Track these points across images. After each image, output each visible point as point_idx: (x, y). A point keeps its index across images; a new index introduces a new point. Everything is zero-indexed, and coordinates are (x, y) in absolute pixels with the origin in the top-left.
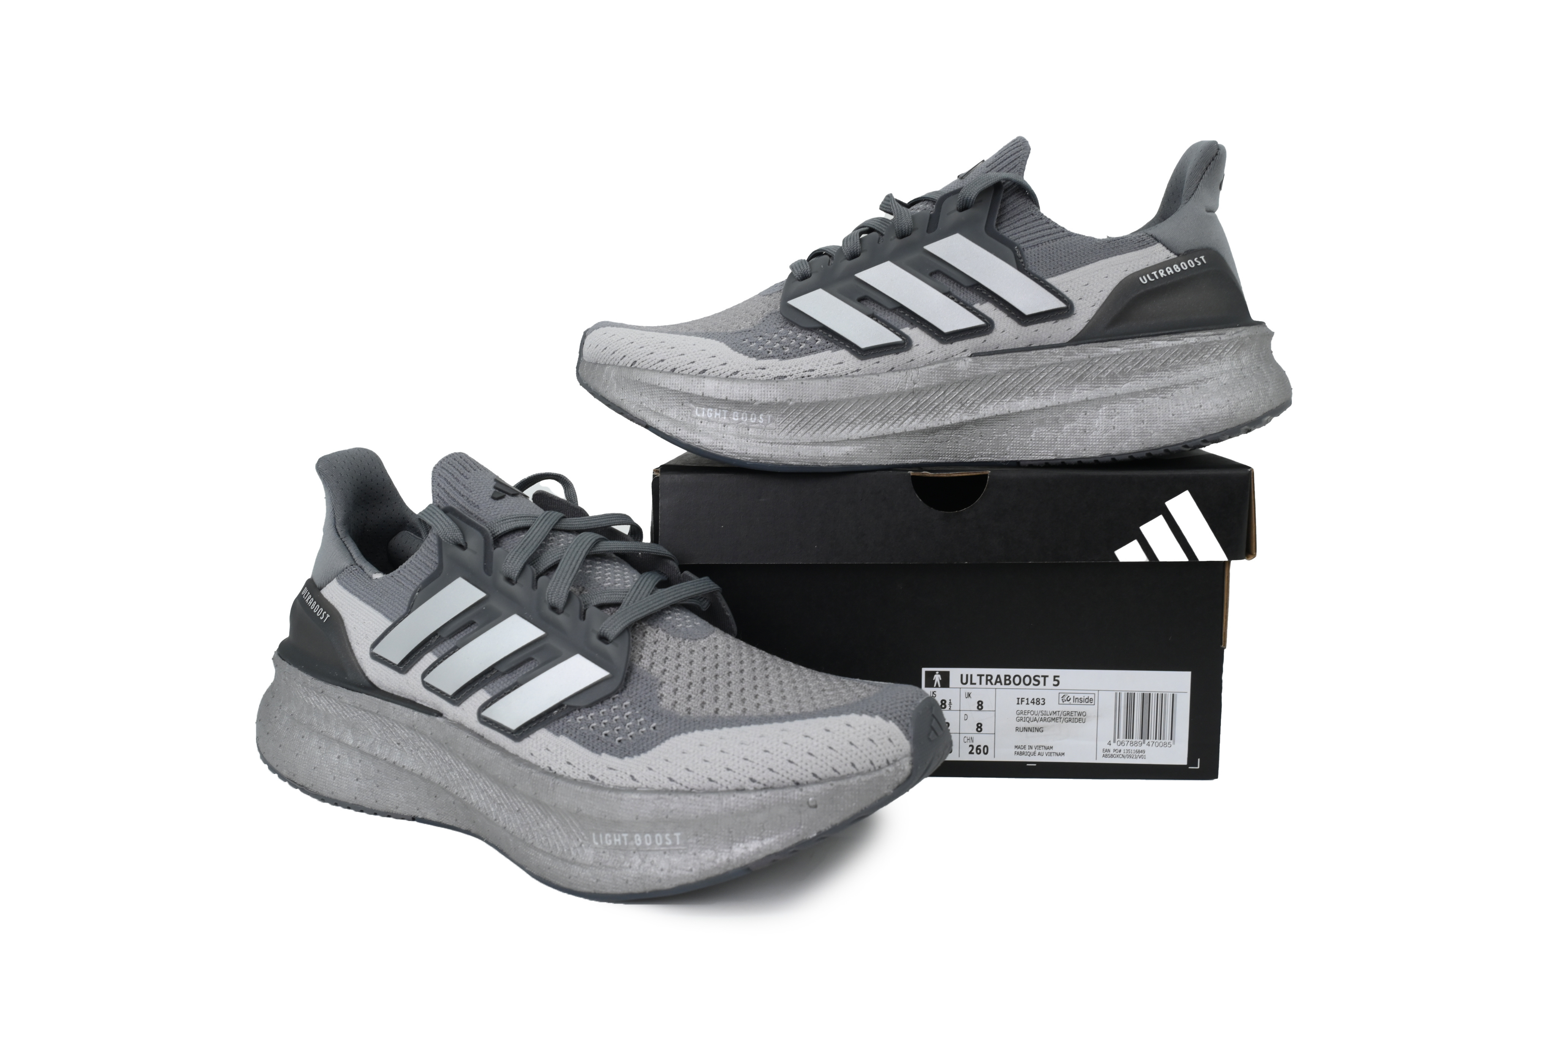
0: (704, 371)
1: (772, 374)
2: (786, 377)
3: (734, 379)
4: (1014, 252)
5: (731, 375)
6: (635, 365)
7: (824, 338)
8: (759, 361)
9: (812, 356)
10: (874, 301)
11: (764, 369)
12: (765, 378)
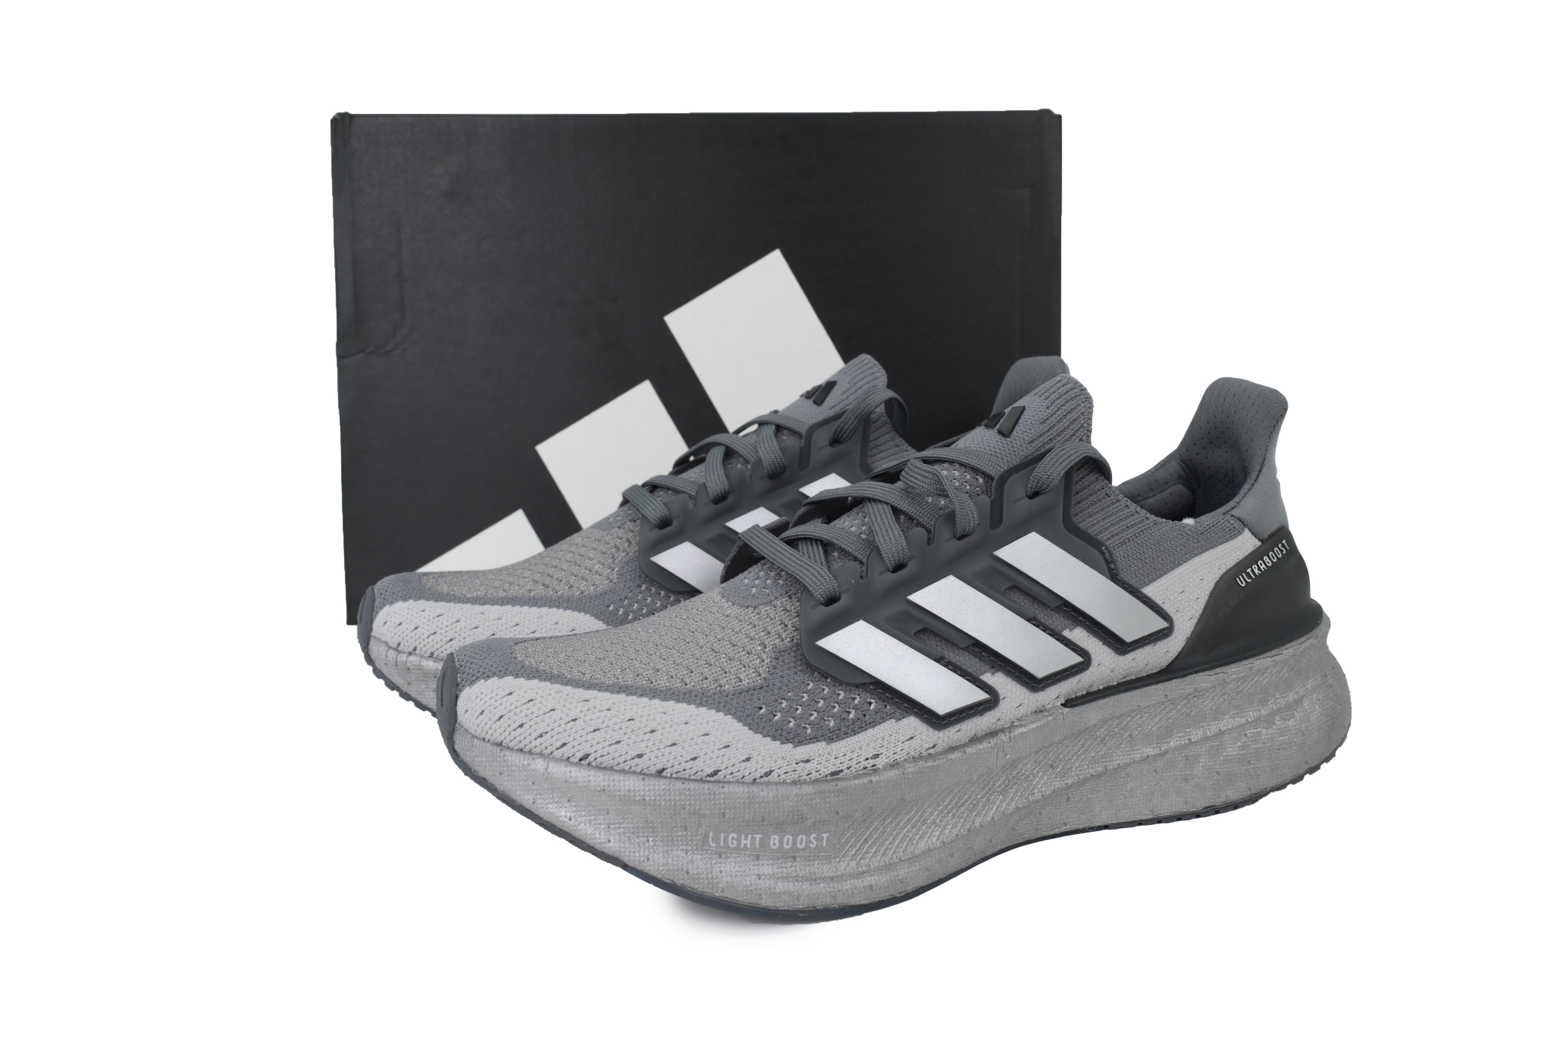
0: (715, 773)
1: (823, 770)
2: (842, 771)
3: (767, 784)
4: (1103, 553)
5: (762, 777)
6: (588, 760)
7: (880, 699)
8: (798, 748)
9: (871, 732)
10: (936, 635)
11: (808, 761)
12: (813, 776)
